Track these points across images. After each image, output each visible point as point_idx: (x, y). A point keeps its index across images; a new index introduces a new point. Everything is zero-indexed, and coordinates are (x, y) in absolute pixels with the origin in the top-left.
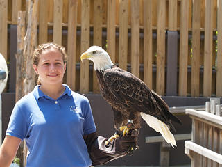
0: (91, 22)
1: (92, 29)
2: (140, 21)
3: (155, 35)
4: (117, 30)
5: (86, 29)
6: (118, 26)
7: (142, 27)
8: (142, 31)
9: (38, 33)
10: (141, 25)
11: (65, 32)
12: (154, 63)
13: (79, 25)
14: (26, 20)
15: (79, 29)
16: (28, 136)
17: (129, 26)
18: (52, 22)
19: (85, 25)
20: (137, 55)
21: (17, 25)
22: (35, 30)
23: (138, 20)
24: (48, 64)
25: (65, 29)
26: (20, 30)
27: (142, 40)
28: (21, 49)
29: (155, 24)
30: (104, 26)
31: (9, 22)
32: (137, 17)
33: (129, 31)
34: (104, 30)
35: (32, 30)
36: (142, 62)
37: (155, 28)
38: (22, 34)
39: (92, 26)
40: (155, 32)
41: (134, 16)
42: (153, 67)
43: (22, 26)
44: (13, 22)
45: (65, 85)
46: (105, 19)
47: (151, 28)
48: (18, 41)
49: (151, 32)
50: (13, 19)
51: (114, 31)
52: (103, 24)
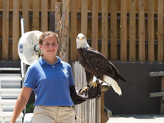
0: (109, 9)
1: (109, 14)
2: (145, 8)
3: (156, 18)
4: (128, 15)
5: (105, 15)
6: (128, 12)
7: (146, 12)
8: (146, 15)
9: (70, 18)
10: (145, 11)
11: (90, 16)
12: (156, 38)
13: (100, 12)
14: (61, 8)
15: (100, 14)
16: (36, 87)
17: (137, 12)
18: (80, 9)
19: (104, 11)
20: (143, 33)
21: (54, 12)
22: (68, 16)
23: (143, 7)
24: (48, 44)
25: (90, 14)
26: (57, 16)
27: (146, 22)
28: (58, 30)
29: (156, 10)
30: (119, 12)
31: (49, 10)
32: (143, 5)
33: (137, 15)
34: (119, 15)
35: (66, 16)
36: (147, 38)
37: (155, 13)
38: (59, 18)
39: (109, 12)
40: (156, 15)
41: (140, 4)
42: (155, 42)
43: (58, 13)
44: (52, 10)
45: (58, 57)
46: (119, 7)
47: (153, 13)
48: (56, 24)
49: (153, 16)
50: (52, 8)
51: (126, 15)
52: (118, 10)
